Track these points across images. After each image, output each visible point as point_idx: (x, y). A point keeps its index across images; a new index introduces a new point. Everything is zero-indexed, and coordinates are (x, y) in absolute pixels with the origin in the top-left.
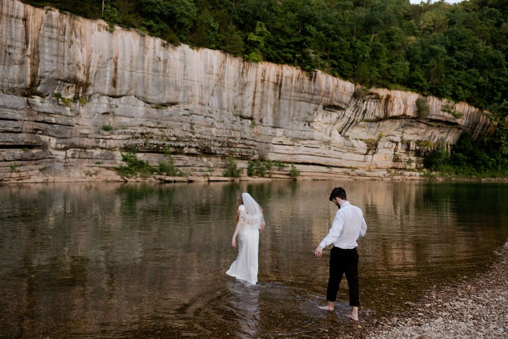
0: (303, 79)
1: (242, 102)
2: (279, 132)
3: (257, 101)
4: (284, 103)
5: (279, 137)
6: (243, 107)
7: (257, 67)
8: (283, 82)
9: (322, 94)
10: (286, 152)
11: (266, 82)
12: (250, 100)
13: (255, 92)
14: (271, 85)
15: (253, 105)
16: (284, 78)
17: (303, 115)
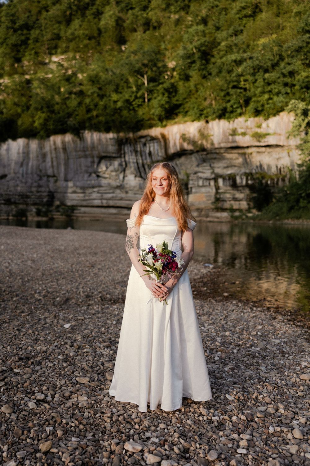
0: (76, 141)
1: (45, 166)
2: (70, 184)
3: (55, 163)
4: (71, 161)
5: (71, 187)
6: (46, 170)
7: (49, 141)
8: (67, 146)
9: (90, 149)
10: (79, 198)
11: (58, 150)
12: (50, 164)
13: (52, 158)
14: (61, 150)
15: (52, 166)
16: (67, 144)
17: (84, 168)
